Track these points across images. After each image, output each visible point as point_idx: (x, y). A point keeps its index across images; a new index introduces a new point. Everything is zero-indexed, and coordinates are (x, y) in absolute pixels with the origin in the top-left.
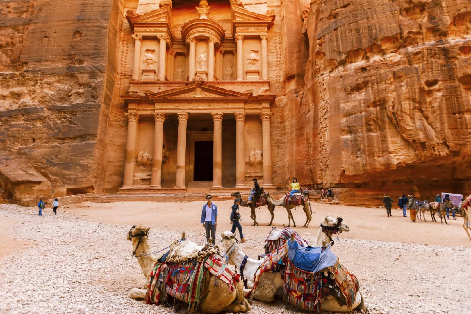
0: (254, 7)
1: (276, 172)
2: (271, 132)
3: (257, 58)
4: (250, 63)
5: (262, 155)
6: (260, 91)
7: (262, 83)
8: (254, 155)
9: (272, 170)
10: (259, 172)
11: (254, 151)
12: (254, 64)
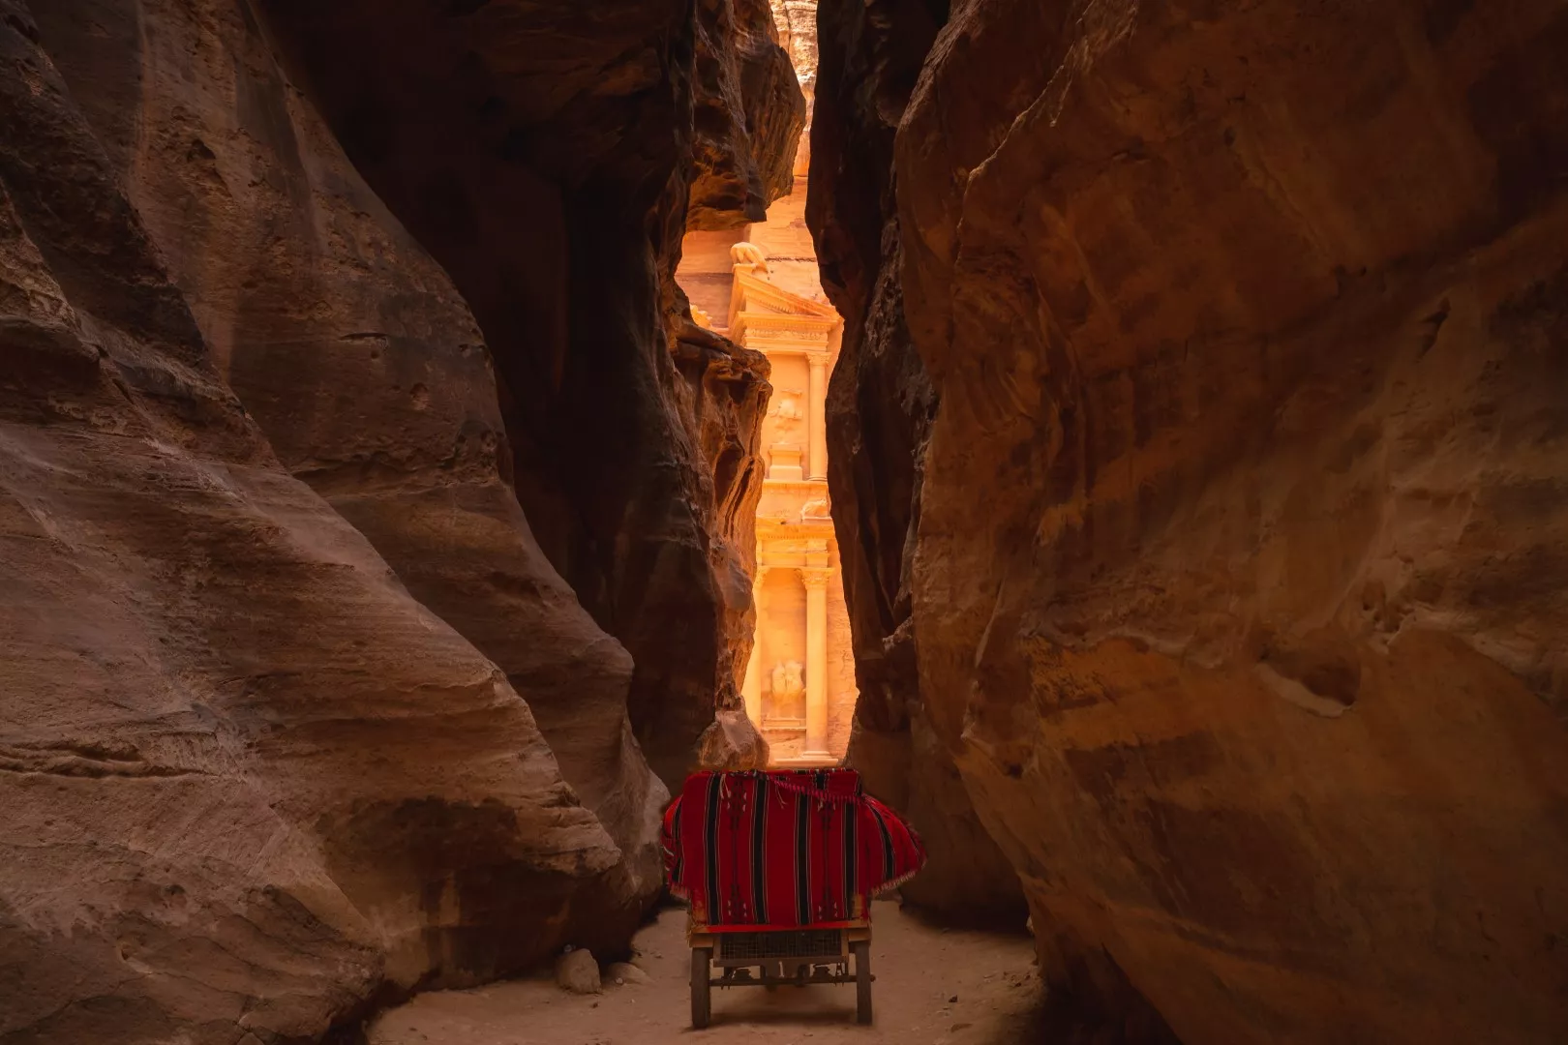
0: (794, 269)
1: (836, 719)
2: (828, 617)
3: (799, 414)
4: (779, 427)
5: (803, 675)
6: (804, 509)
7: (809, 488)
8: (784, 675)
9: (829, 715)
10: (794, 718)
11: (784, 666)
12: (790, 429)
